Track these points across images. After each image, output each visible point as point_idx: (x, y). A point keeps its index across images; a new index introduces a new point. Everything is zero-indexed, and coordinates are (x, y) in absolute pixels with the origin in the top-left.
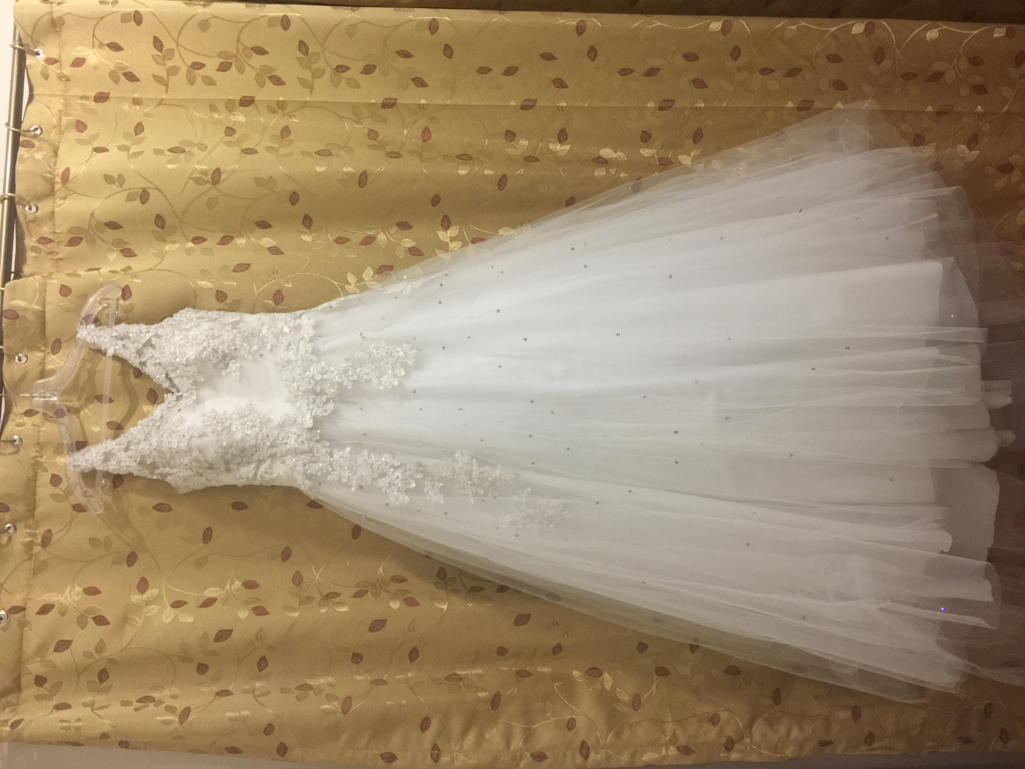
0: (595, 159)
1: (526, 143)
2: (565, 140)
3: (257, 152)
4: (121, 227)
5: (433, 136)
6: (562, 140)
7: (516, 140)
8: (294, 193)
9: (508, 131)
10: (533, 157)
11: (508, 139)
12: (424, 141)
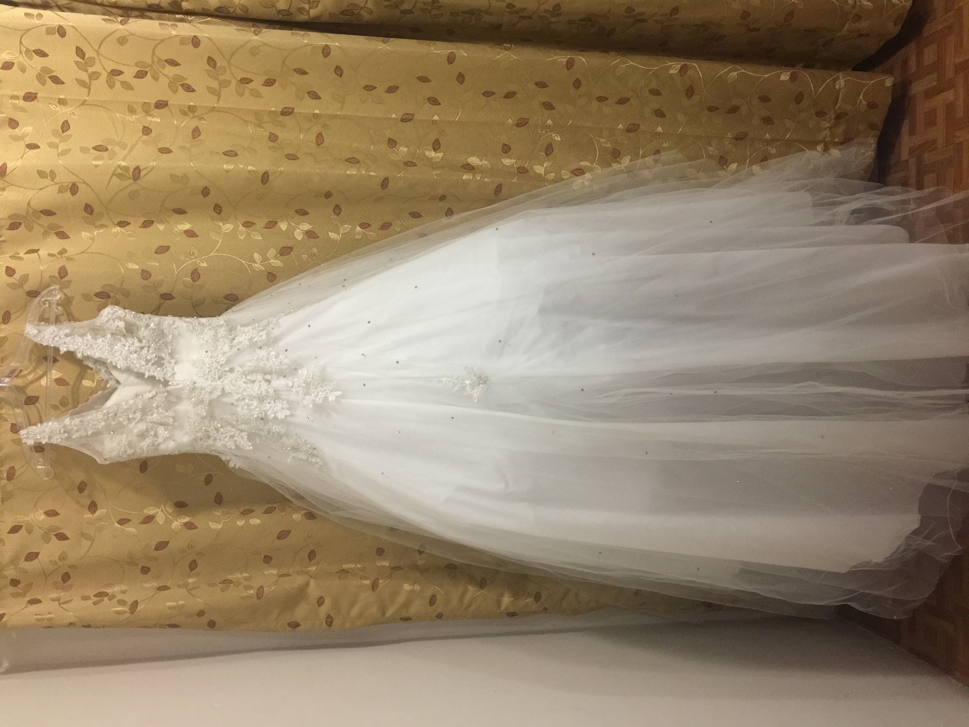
0: (464, 166)
1: (405, 149)
2: (438, 149)
3: (172, 152)
4: (55, 214)
5: (325, 140)
6: (436, 148)
7: (397, 147)
8: (206, 188)
9: (390, 139)
10: (412, 162)
11: (390, 145)
12: (318, 145)
